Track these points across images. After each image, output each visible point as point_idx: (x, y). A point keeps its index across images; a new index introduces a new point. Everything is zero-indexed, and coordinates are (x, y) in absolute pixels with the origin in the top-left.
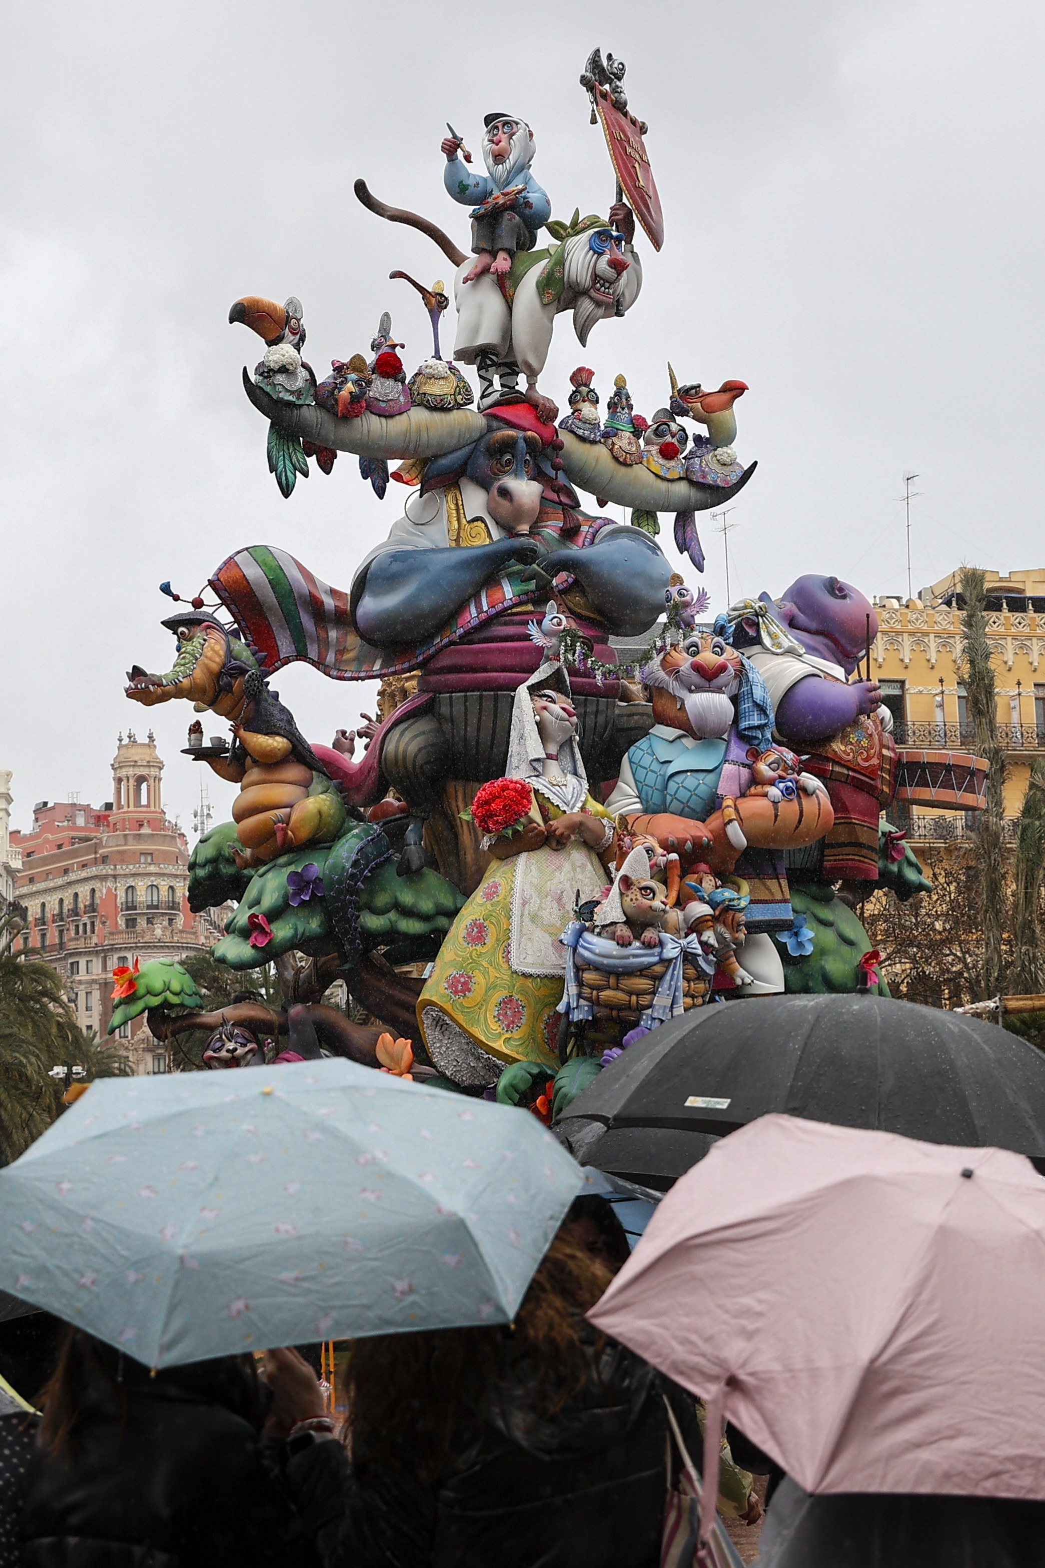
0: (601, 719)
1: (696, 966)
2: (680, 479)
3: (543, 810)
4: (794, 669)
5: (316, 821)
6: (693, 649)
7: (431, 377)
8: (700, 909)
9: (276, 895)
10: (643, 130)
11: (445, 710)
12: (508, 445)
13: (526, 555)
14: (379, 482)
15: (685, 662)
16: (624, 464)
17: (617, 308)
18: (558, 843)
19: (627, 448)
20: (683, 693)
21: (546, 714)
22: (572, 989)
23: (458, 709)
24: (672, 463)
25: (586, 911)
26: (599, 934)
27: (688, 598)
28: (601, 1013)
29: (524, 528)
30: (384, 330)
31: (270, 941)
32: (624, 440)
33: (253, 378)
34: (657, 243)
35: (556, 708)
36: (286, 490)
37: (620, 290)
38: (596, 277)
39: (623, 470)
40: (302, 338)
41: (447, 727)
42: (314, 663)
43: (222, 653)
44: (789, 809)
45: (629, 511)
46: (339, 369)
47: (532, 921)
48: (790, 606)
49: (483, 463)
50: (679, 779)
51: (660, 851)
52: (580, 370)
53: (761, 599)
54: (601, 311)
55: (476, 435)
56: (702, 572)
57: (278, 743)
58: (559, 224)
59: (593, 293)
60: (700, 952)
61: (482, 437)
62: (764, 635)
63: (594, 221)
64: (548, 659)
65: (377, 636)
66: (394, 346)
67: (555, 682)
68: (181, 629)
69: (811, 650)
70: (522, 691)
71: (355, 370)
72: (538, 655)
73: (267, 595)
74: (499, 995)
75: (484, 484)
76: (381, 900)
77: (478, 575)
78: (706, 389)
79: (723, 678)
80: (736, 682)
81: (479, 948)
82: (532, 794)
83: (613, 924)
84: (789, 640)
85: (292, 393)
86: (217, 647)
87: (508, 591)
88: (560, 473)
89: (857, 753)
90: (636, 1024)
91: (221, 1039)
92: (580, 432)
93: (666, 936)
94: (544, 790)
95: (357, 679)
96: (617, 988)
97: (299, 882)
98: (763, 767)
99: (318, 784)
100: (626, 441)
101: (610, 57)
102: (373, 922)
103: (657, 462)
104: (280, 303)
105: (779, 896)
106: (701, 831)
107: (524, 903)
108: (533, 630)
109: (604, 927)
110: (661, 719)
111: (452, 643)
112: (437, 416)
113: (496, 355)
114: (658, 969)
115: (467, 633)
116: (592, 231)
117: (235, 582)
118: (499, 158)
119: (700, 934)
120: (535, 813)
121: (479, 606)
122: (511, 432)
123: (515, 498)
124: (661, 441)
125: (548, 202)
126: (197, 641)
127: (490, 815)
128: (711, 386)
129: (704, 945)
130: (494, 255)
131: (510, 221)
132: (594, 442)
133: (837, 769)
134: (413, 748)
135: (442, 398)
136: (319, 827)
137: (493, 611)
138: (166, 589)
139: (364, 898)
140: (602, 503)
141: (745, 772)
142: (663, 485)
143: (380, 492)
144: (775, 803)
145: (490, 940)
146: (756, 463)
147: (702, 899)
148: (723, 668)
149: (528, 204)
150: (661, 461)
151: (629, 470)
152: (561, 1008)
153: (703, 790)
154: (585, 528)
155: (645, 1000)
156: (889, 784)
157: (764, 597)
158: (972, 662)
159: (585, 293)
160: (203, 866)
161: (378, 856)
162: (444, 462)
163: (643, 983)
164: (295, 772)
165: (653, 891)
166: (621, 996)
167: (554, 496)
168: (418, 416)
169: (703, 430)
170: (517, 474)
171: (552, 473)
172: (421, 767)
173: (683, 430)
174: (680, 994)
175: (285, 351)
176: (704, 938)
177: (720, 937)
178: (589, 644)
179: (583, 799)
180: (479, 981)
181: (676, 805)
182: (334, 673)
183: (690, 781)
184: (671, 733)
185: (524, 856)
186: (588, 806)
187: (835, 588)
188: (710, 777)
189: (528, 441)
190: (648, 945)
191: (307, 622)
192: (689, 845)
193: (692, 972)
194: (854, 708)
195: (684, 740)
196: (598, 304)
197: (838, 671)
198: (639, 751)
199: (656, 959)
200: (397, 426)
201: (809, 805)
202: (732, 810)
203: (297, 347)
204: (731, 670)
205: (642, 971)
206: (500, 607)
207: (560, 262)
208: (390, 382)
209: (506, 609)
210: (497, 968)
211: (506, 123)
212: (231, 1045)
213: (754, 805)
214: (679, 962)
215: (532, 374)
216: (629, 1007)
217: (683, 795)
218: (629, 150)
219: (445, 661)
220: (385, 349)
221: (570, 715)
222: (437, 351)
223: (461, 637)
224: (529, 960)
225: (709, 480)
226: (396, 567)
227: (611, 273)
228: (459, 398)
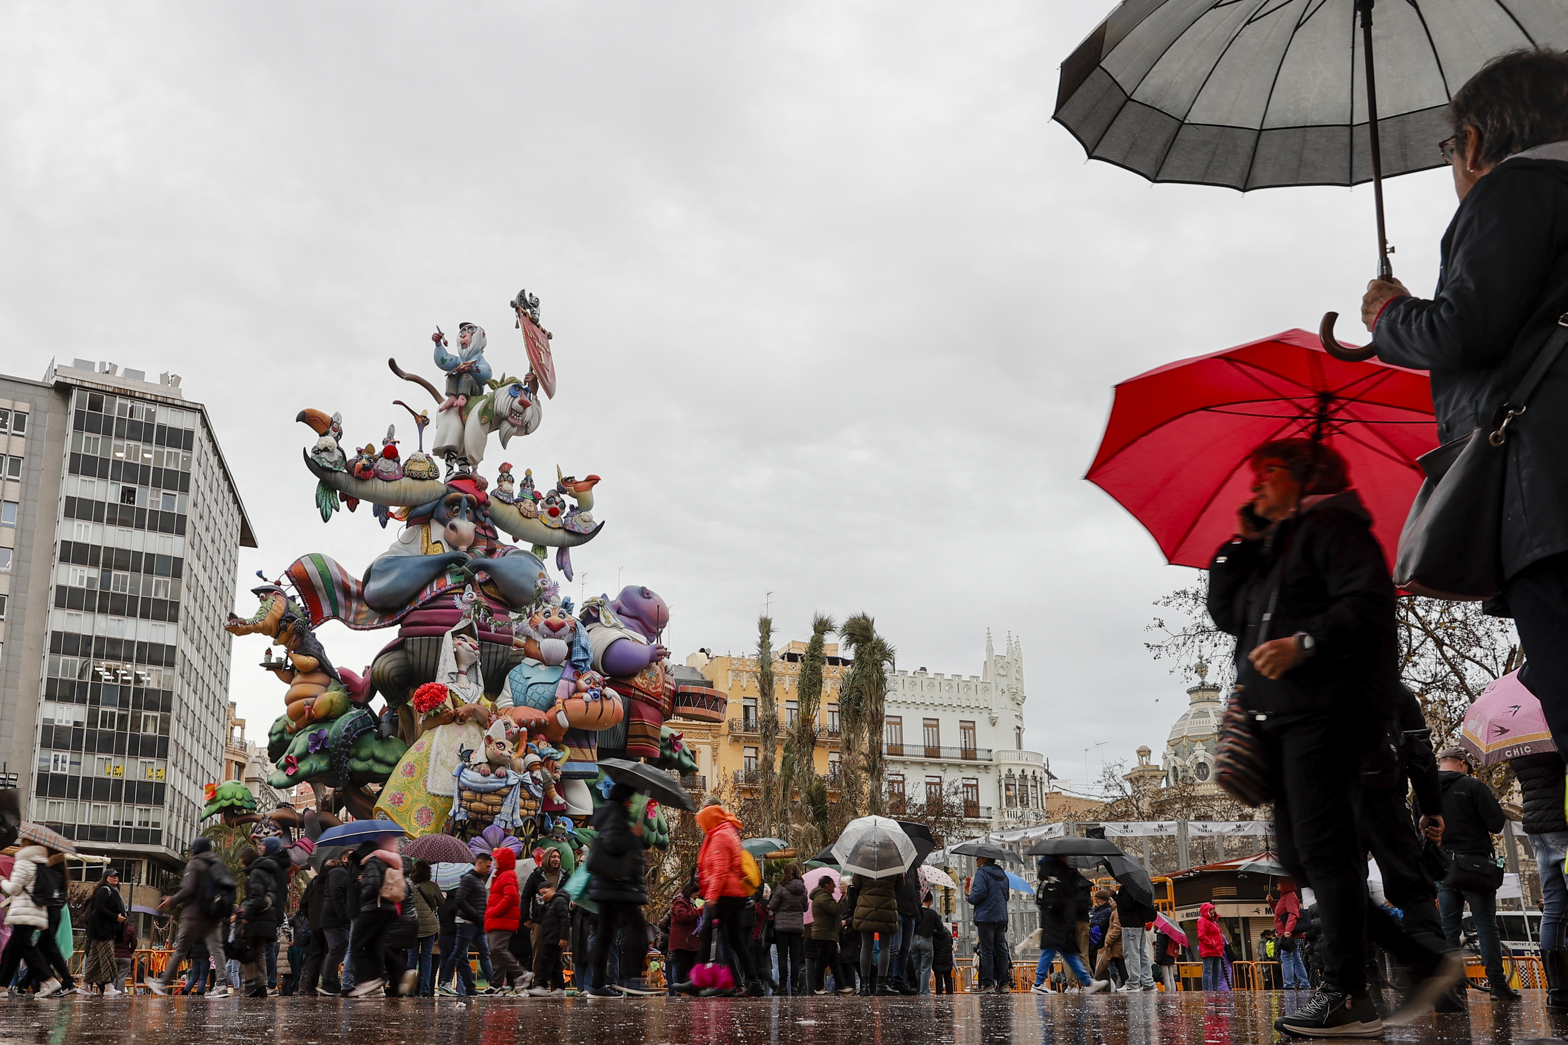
0: (500, 656)
1: (529, 791)
2: (559, 528)
3: (454, 702)
4: (615, 634)
5: (329, 705)
6: (547, 614)
7: (415, 461)
8: (533, 758)
9: (302, 747)
10: (549, 336)
11: (409, 647)
12: (457, 501)
13: (460, 561)
14: (383, 519)
15: (541, 620)
16: (526, 517)
17: (525, 429)
18: (461, 720)
19: (528, 508)
20: (538, 638)
21: (460, 647)
22: (456, 801)
23: (417, 647)
24: (555, 519)
25: (465, 755)
26: (472, 770)
27: (546, 586)
28: (472, 815)
29: (464, 548)
30: (391, 434)
31: (296, 772)
32: (527, 504)
33: (310, 454)
34: (550, 395)
35: (466, 645)
36: (326, 518)
37: (527, 419)
38: (512, 410)
39: (525, 520)
40: (340, 434)
41: (410, 657)
42: (342, 621)
43: (283, 608)
44: (595, 706)
45: (531, 545)
46: (360, 452)
47: (442, 764)
48: (619, 602)
49: (443, 511)
50: (533, 687)
51: (514, 724)
52: (504, 464)
53: (602, 597)
54: (515, 430)
55: (440, 495)
56: (570, 581)
57: (311, 661)
58: (494, 381)
59: (509, 419)
60: (530, 782)
61: (443, 496)
62: (601, 617)
63: (513, 380)
64: (465, 617)
65: (376, 605)
66: (395, 443)
67: (469, 630)
68: (262, 594)
69: (629, 626)
70: (448, 635)
71: (368, 452)
72: (460, 615)
73: (317, 581)
74: (419, 806)
75: (443, 522)
76: (364, 753)
77: (432, 571)
78: (577, 479)
79: (562, 631)
80: (571, 634)
81: (409, 778)
82: (448, 692)
83: (480, 763)
84: (615, 619)
85: (331, 463)
86: (280, 605)
87: (449, 581)
88: (488, 519)
89: (649, 684)
90: (491, 823)
91: (261, 827)
92: (501, 498)
93: (510, 772)
94: (455, 690)
95: (365, 629)
96: (481, 801)
97: (316, 739)
98: (582, 683)
99: (333, 684)
100: (528, 505)
101: (531, 295)
102: (359, 765)
103: (548, 519)
104: (330, 413)
105: (590, 759)
106: (543, 717)
107: (438, 754)
108: (457, 601)
109: (475, 765)
110: (528, 655)
111: (415, 609)
112: (417, 482)
113: (457, 453)
114: (505, 791)
115: (423, 604)
116: (511, 385)
117: (300, 573)
118: (464, 345)
119: (532, 772)
120: (448, 703)
121: (432, 588)
122: (459, 494)
123: (459, 531)
124: (550, 506)
125: (490, 370)
126: (270, 601)
127: (422, 702)
128: (580, 477)
129: (534, 779)
130: (457, 397)
131: (466, 379)
132: (509, 504)
133: (637, 692)
134: (389, 666)
135: (420, 472)
136: (330, 710)
137: (439, 591)
138: (260, 574)
139: (353, 751)
140: (515, 540)
141: (572, 685)
142: (549, 531)
143: (384, 524)
144: (587, 703)
145: (416, 774)
146: (604, 522)
147: (535, 753)
148: (562, 625)
149: (478, 370)
150: (549, 517)
151: (529, 521)
152: (451, 813)
153: (547, 694)
154: (499, 550)
155: (496, 809)
156: (669, 704)
157: (604, 596)
158: (762, 667)
159: (506, 419)
160: (275, 734)
161: (364, 726)
162: (420, 509)
163: (495, 799)
164: (321, 678)
165: (504, 745)
166: (482, 805)
167: (482, 532)
168: (406, 482)
169: (575, 502)
170: (461, 517)
171: (483, 519)
172: (393, 678)
173: (563, 501)
174: (518, 807)
175: (329, 440)
176: (534, 775)
177: (544, 775)
178: (490, 612)
179: (479, 696)
180: (408, 798)
181: (531, 703)
182: (352, 626)
183: (540, 689)
184: (533, 662)
185: (441, 726)
186: (482, 702)
187: (645, 593)
188: (552, 687)
189: (468, 499)
190: (499, 776)
191: (340, 597)
192: (533, 722)
193: (526, 794)
194: (648, 660)
195: (540, 666)
196: (513, 425)
197: (643, 639)
198: (514, 673)
199: (504, 785)
200: (392, 487)
201: (607, 705)
202: (561, 705)
203: (337, 440)
204: (568, 627)
205: (495, 791)
206: (443, 589)
207: (492, 400)
208: (391, 462)
209: (447, 591)
210: (419, 790)
211: (470, 327)
212: (266, 830)
213: (576, 703)
214: (518, 786)
215: (475, 463)
216: (487, 813)
217: (536, 697)
218: (537, 344)
219: (412, 618)
220: (389, 444)
221: (475, 649)
222: (421, 447)
223: (420, 606)
224: (438, 786)
225: (576, 529)
226: (386, 566)
227: (520, 408)
228: (431, 474)
